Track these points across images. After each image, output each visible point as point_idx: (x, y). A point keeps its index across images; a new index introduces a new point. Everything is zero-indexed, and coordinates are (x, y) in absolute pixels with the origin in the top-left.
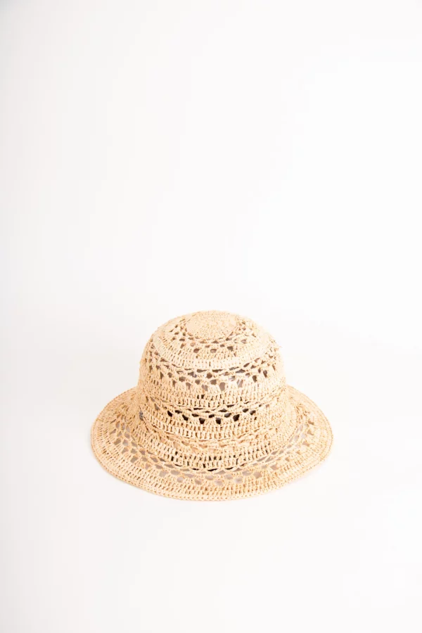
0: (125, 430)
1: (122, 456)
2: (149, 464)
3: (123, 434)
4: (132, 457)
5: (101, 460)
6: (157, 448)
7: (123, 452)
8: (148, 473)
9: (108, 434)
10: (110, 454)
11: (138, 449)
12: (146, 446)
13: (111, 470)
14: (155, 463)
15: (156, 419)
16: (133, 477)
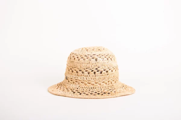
6: (72, 86)
11: (65, 88)
14: (71, 90)
15: (72, 76)
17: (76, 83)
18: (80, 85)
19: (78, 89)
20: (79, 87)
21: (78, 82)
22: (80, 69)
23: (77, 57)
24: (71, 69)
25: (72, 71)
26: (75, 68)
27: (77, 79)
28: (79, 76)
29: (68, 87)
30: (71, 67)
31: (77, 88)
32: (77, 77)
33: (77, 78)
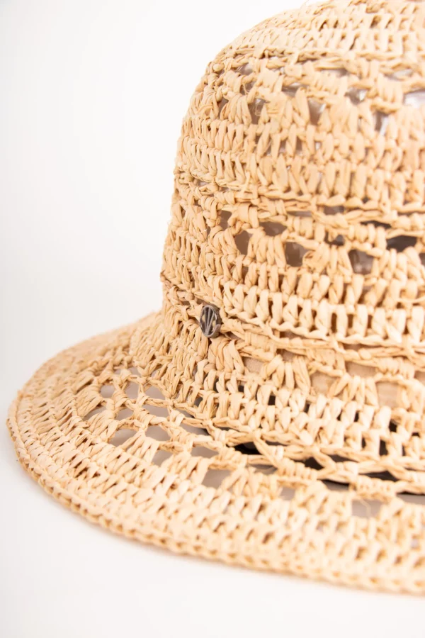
0: (142, 397)
1: (159, 472)
2: (288, 479)
3: (137, 408)
4: (203, 470)
5: (76, 500)
6: (304, 418)
7: (158, 461)
8: (302, 514)
9: (75, 420)
10: (105, 474)
11: (220, 440)
12: (255, 422)
13: (129, 525)
14: (315, 474)
15: (294, 302)
16: (241, 535)
17: (357, 381)
18: (404, 398)
19: (383, 450)
20: (393, 427)
21: (372, 370)
22: (405, 221)
23: (345, 84)
24: (271, 229)
25: (294, 256)
26: (328, 211)
27: (358, 336)
28: (391, 301)
29: (251, 432)
30: (273, 211)
31: (374, 447)
32: (362, 312)
33: (359, 325)
